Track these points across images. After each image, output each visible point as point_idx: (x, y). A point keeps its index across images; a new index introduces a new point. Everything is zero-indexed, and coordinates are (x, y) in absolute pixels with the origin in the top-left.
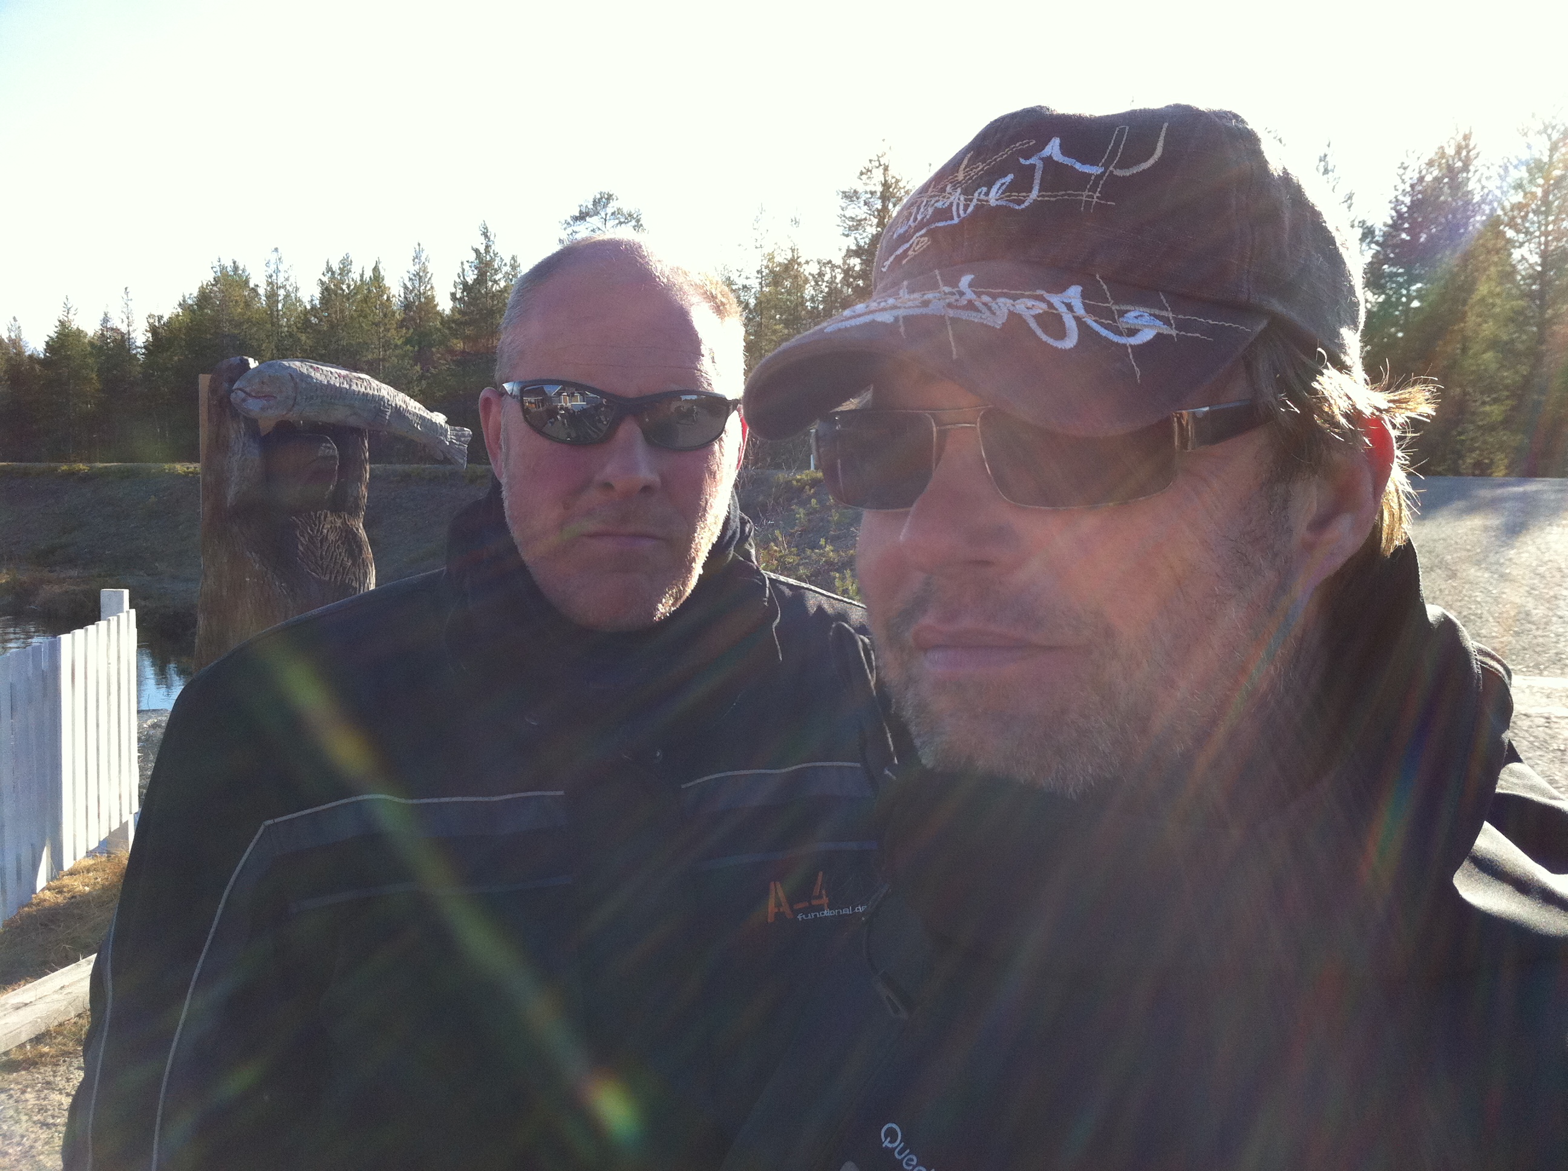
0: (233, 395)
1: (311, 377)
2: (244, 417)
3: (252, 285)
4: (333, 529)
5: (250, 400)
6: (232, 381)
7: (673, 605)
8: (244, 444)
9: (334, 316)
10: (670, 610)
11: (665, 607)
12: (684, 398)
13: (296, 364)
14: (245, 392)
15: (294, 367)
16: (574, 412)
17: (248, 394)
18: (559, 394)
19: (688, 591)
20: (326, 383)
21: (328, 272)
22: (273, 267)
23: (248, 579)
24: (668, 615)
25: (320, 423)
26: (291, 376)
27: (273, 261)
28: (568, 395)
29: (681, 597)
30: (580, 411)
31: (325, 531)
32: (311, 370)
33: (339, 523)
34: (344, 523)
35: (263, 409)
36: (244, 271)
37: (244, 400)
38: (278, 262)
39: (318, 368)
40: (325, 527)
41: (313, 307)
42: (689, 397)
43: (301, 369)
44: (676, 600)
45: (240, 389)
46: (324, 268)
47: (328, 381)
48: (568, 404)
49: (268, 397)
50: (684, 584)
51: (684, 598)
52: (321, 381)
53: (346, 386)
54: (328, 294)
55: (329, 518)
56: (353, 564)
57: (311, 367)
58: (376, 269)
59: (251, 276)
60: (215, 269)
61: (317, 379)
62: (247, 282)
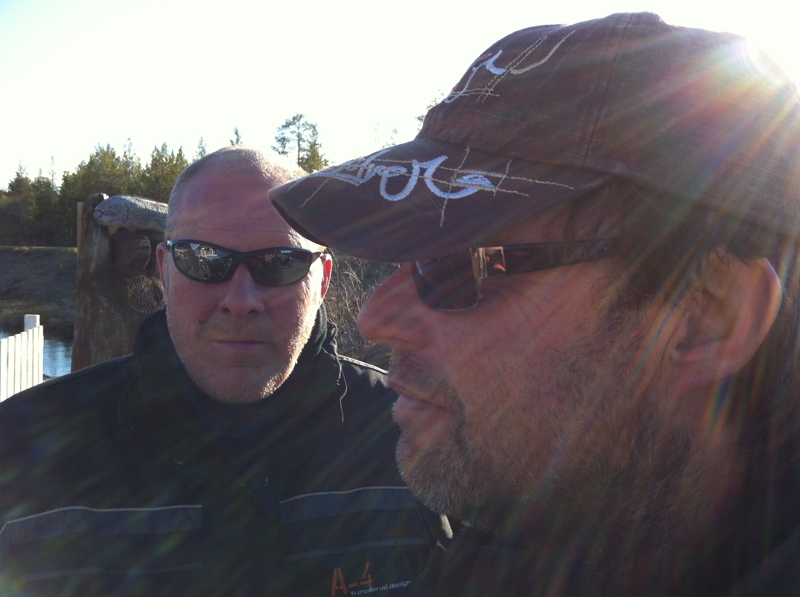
0: (94, 213)
1: (137, 205)
2: (100, 225)
3: (116, 157)
4: (147, 285)
5: (104, 216)
6: (94, 206)
7: (275, 386)
8: (100, 240)
9: (158, 173)
10: (273, 389)
11: (270, 388)
12: (282, 252)
13: (129, 198)
14: (100, 212)
15: (127, 199)
16: (209, 260)
17: (103, 213)
18: (199, 248)
19: (287, 376)
20: (144, 208)
21: (155, 151)
22: (127, 148)
23: (101, 311)
24: (272, 393)
25: (141, 229)
26: (126, 203)
27: (127, 145)
28: (205, 250)
29: (281, 380)
30: (213, 260)
31: (143, 286)
32: (136, 201)
33: (150, 282)
34: (153, 282)
35: (110, 221)
36: (113, 149)
37: (100, 216)
38: (130, 145)
39: (140, 200)
40: (143, 284)
41: (148, 169)
42: (286, 252)
43: (131, 200)
44: (278, 382)
45: (99, 211)
46: (153, 149)
47: (145, 207)
48: (205, 255)
49: (113, 214)
50: (284, 372)
51: (284, 380)
52: (142, 207)
53: (155, 210)
54: (156, 162)
55: (145, 279)
56: (158, 304)
57: (137, 199)
58: (180, 150)
59: (116, 152)
60: (96, 148)
61: (139, 206)
62: (114, 155)
